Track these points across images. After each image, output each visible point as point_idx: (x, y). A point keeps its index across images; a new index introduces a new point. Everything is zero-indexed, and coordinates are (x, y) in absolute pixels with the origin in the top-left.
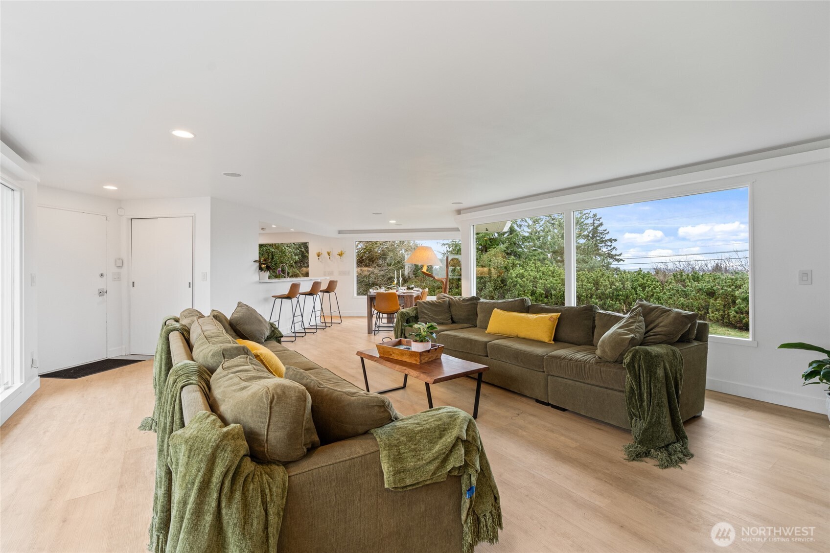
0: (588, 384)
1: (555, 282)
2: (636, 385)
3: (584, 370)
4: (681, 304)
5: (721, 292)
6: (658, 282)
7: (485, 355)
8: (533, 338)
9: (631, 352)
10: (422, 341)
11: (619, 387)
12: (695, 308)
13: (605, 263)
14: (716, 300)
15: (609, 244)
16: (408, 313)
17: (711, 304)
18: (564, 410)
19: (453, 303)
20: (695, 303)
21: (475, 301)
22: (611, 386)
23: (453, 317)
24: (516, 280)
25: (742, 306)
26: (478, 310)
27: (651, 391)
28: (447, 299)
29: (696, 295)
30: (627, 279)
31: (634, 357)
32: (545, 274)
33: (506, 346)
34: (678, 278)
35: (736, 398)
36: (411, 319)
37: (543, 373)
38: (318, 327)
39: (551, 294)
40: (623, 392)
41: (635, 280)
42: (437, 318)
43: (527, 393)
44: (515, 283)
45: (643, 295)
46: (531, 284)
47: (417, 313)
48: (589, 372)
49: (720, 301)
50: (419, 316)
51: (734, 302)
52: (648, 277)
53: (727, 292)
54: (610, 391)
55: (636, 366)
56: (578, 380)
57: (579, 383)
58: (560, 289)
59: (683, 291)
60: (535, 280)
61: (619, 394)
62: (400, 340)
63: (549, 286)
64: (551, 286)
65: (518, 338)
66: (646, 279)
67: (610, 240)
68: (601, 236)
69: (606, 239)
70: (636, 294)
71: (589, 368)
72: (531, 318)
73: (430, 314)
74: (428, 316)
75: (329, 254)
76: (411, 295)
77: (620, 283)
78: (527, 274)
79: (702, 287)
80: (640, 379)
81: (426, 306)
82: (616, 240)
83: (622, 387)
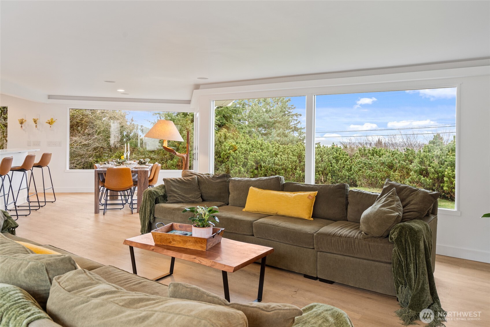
0: (356, 258)
1: (264, 155)
2: (403, 257)
3: (354, 245)
4: (369, 175)
5: (398, 165)
6: (347, 155)
7: (251, 234)
8: (293, 215)
9: (397, 228)
10: (204, 227)
11: (386, 259)
12: (379, 179)
13: (301, 137)
14: (395, 171)
15: (295, 118)
16: (156, 192)
17: (391, 175)
18: (331, 283)
19: (202, 180)
20: (379, 175)
21: (226, 179)
22: (379, 259)
23: (203, 195)
24: (229, 152)
25: (414, 177)
26: (230, 188)
27: (416, 262)
28: (196, 176)
29: (380, 167)
30: (325, 153)
31: (400, 233)
32: (254, 146)
33: (273, 225)
34: (362, 152)
35: (446, 258)
36: (159, 198)
37: (313, 250)
38: (31, 208)
39: (261, 166)
40: (390, 263)
41: (331, 153)
42: (188, 196)
43: (295, 269)
44: (228, 155)
45: (337, 167)
46: (243, 156)
47: (165, 191)
48: (359, 247)
49: (398, 173)
50: (168, 195)
51: (408, 173)
52: (340, 151)
53: (403, 165)
54: (377, 263)
55: (403, 241)
56: (348, 255)
57: (348, 258)
58: (269, 161)
59: (369, 163)
60: (246, 153)
61: (385, 265)
62: (172, 225)
63: (259, 158)
64: (261, 158)
65: (278, 216)
66: (338, 152)
67: (296, 115)
68: (289, 111)
69: (293, 113)
70: (331, 166)
71: (358, 243)
72: (289, 196)
73: (179, 192)
74: (178, 194)
75: (35, 121)
76: (146, 171)
77: (319, 156)
78: (239, 146)
79: (385, 161)
80: (406, 251)
81: (174, 184)
82: (301, 115)
83: (389, 260)
